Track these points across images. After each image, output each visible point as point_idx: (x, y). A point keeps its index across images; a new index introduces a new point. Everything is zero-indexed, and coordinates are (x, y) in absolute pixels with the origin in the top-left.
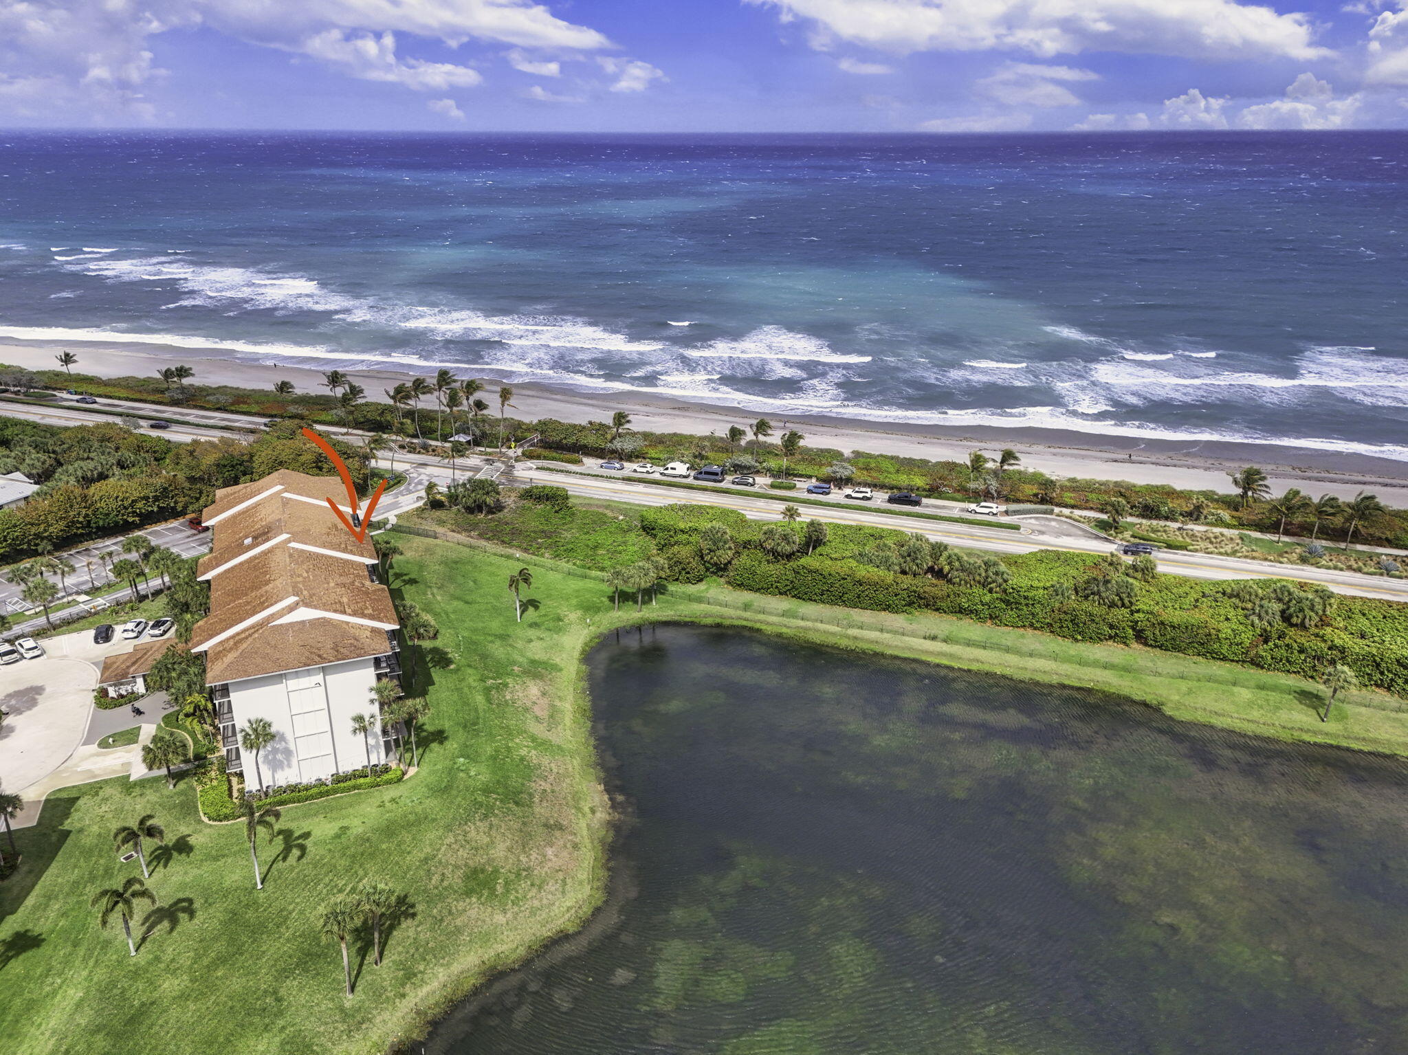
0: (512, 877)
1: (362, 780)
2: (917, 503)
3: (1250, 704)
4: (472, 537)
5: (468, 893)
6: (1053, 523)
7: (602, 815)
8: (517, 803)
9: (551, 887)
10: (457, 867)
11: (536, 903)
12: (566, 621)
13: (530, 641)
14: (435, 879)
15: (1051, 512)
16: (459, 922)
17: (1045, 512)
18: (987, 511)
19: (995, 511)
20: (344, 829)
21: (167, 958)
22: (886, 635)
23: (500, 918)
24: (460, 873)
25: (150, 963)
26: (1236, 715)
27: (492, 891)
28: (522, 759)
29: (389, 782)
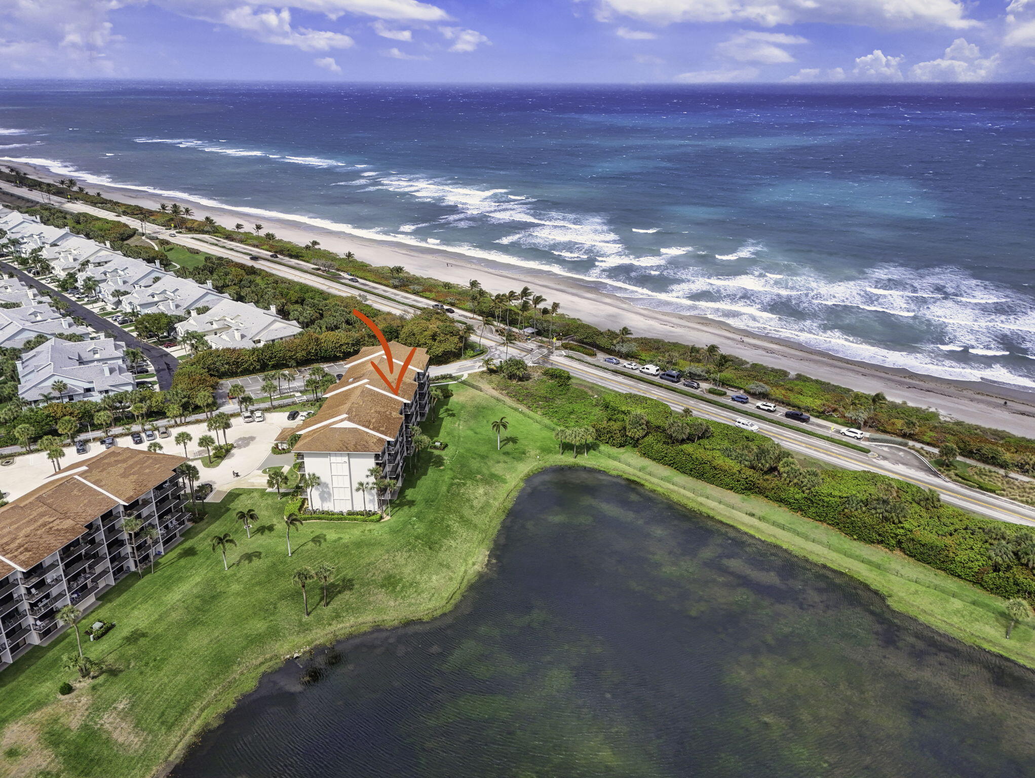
0: (408, 584)
1: (359, 517)
2: (806, 420)
3: (957, 612)
4: (502, 394)
5: (382, 586)
6: (901, 453)
7: (478, 568)
8: (430, 548)
9: (425, 595)
10: (383, 572)
11: (413, 601)
12: (528, 455)
13: (499, 462)
14: (370, 574)
15: (906, 445)
16: (371, 599)
17: (900, 444)
18: (853, 435)
19: (859, 436)
20: (340, 538)
21: (239, 575)
22: (722, 506)
23: (392, 603)
24: (383, 575)
25: (231, 575)
26: (939, 617)
27: (395, 588)
28: (448, 526)
29: (372, 521)
